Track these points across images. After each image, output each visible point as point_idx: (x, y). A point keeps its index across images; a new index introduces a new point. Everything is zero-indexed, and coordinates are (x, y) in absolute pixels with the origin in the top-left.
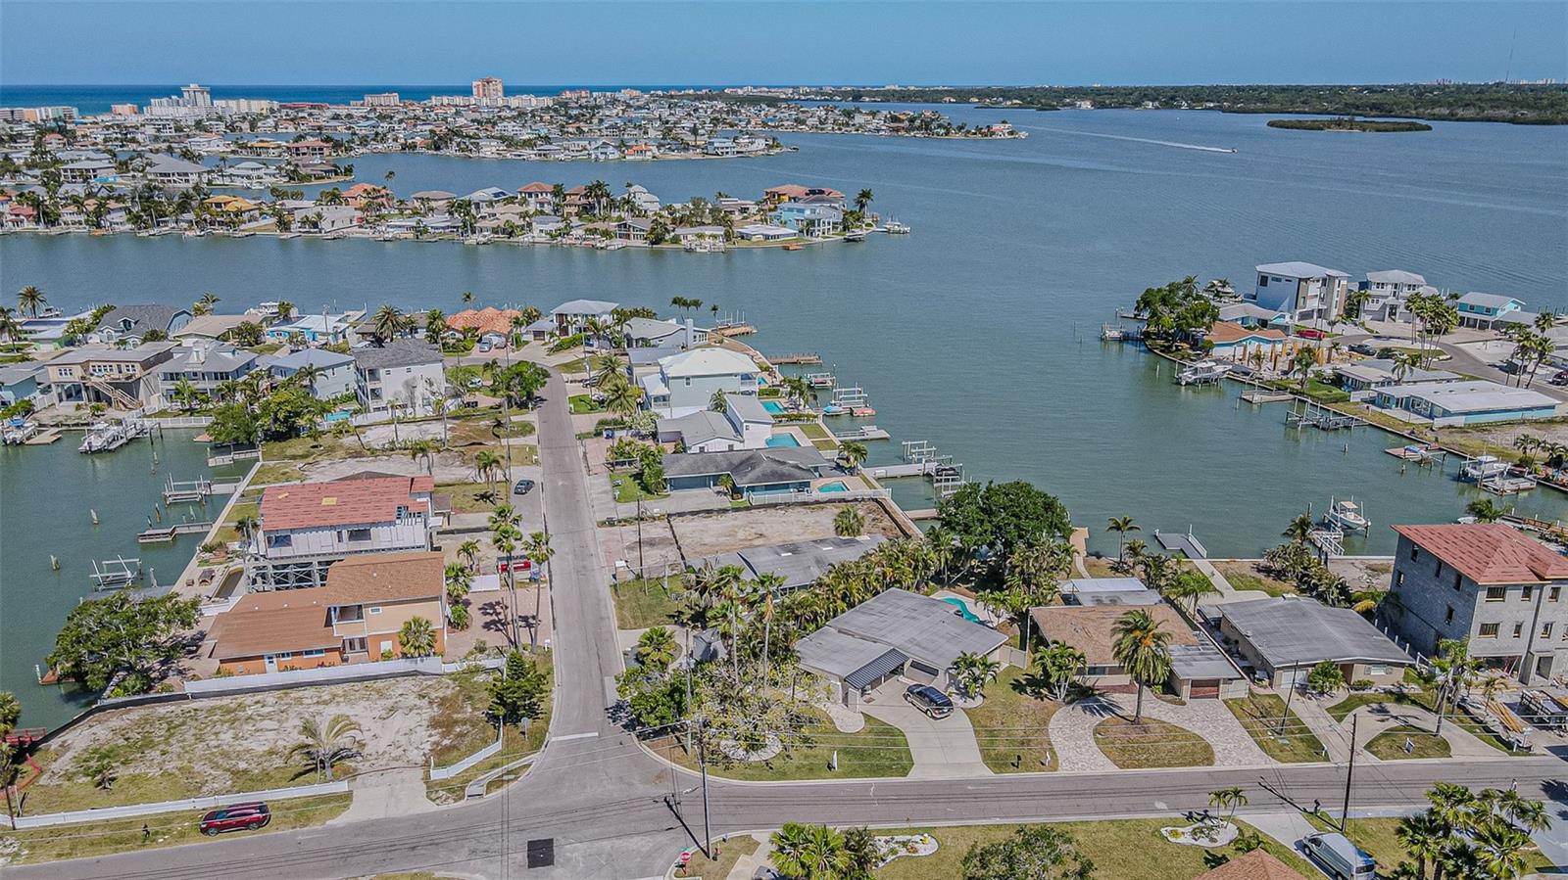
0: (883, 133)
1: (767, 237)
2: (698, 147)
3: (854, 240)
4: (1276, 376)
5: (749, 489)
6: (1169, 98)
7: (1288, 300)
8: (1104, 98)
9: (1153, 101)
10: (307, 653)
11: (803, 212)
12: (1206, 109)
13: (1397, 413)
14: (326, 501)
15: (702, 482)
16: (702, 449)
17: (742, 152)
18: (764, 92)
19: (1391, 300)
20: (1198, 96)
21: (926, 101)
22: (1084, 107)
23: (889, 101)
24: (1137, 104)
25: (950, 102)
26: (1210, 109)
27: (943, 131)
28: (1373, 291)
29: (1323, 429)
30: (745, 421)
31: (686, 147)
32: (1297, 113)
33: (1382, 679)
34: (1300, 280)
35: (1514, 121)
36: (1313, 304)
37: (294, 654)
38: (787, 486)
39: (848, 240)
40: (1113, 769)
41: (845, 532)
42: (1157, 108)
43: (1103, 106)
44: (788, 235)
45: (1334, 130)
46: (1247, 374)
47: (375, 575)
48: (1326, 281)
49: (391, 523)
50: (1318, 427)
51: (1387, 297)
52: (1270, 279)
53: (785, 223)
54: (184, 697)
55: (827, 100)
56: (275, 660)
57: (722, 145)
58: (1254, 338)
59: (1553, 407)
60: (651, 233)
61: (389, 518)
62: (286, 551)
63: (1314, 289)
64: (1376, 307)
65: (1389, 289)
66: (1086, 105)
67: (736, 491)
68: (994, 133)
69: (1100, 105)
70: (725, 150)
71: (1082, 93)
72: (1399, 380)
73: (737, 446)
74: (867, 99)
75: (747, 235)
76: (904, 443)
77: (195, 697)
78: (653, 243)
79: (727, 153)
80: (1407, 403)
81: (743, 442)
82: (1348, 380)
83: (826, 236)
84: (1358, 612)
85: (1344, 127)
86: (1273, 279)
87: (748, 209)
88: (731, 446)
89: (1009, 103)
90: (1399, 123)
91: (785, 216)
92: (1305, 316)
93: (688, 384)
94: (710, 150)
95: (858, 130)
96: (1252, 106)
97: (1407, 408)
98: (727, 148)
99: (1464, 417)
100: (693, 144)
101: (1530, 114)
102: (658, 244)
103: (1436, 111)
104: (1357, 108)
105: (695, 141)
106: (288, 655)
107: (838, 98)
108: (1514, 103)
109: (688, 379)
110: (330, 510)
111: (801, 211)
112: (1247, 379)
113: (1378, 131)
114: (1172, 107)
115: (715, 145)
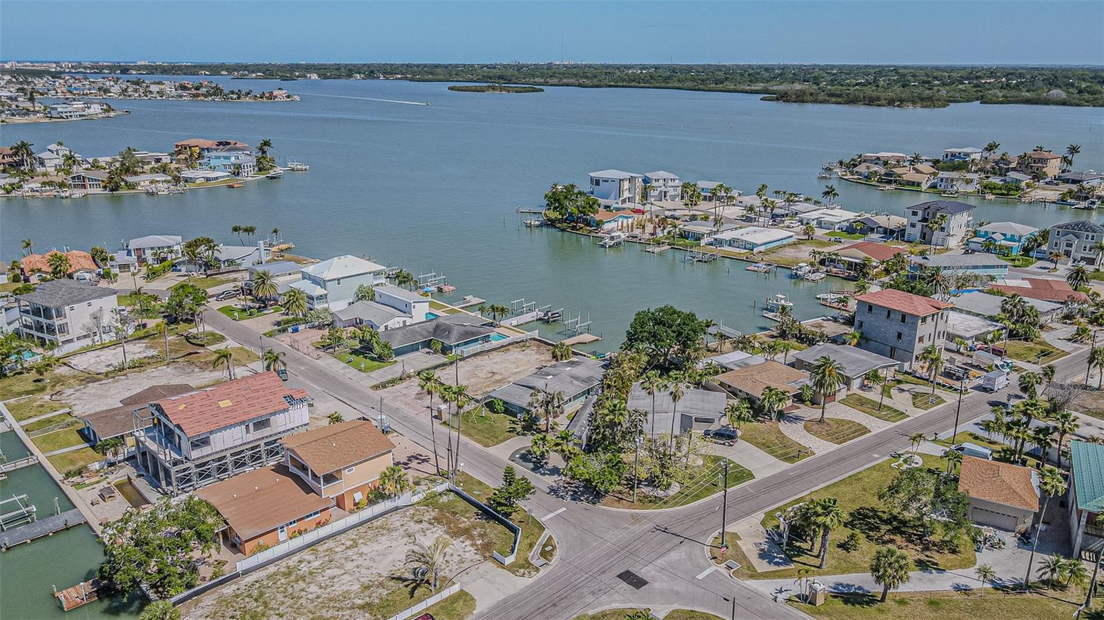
0: (185, 98)
1: (208, 179)
2: (38, 112)
3: (275, 178)
4: (647, 236)
5: (455, 346)
6: (371, 72)
7: (614, 193)
8: (329, 72)
9: (359, 73)
10: (307, 517)
11: (230, 159)
12: (396, 79)
13: (726, 248)
14: (223, 404)
15: (414, 348)
16: (386, 327)
17: (84, 116)
18: (28, 66)
19: (663, 189)
20: (388, 71)
21: (185, 74)
22: (313, 78)
23: (153, 74)
24: (349, 76)
25: (206, 75)
26: (399, 79)
27: (235, 96)
28: (654, 184)
29: (705, 262)
30: (414, 302)
31: (27, 112)
32: (457, 81)
33: (889, 374)
34: (620, 180)
35: (580, 86)
36: (626, 194)
37: (298, 520)
38: (476, 340)
39: (272, 178)
40: (837, 446)
41: (564, 358)
42: (363, 78)
43: (326, 77)
44: (223, 177)
45: (491, 92)
46: (636, 237)
47: (334, 445)
48: (631, 180)
49: (285, 410)
50: (702, 261)
51: (661, 187)
52: (601, 181)
53: (215, 168)
54: (237, 576)
55: (98, 73)
56: (285, 528)
57: (66, 110)
58: (620, 216)
59: (792, 237)
60: (110, 182)
61: (281, 407)
62: (206, 450)
63: (626, 185)
64: (656, 193)
65: (661, 182)
66: (314, 76)
67: (445, 350)
68: (276, 97)
69: (324, 76)
70: (68, 114)
71: (309, 68)
72: (718, 230)
73: (409, 321)
74: (134, 72)
75: (190, 178)
76: (512, 302)
77: (246, 572)
78: (112, 190)
79: (71, 116)
80: (730, 243)
81: (412, 317)
82: (689, 234)
83: (250, 175)
84: (854, 346)
85: (496, 90)
86: (603, 181)
87: (161, 159)
88: (404, 322)
89: (254, 75)
90: (525, 87)
91: (213, 163)
92: (624, 201)
93: (339, 284)
94: (54, 114)
95: (162, 97)
96: (426, 77)
97: (730, 245)
98: (70, 112)
99: (764, 246)
100: (32, 109)
101: (587, 82)
102: (117, 190)
103: (536, 80)
104: (490, 78)
105: (34, 107)
106: (294, 522)
107: (107, 71)
108: (576, 75)
109: (339, 280)
110: (228, 410)
111: (226, 158)
112: (634, 240)
113: (517, 92)
114: (374, 78)
115: (59, 110)
